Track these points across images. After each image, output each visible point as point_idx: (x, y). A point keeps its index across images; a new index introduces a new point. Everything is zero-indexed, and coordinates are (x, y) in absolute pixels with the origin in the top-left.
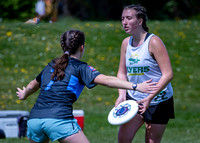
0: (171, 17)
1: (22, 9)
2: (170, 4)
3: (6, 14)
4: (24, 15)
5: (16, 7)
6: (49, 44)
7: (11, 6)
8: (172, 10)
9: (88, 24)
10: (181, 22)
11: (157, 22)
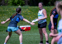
0: (50, 5)
1: (18, 3)
2: (49, 3)
3: (14, 4)
4: (18, 5)
5: (16, 3)
6: (24, 11)
7: (15, 3)
8: (50, 4)
9: (32, 7)
10: (52, 7)
11: (47, 7)
